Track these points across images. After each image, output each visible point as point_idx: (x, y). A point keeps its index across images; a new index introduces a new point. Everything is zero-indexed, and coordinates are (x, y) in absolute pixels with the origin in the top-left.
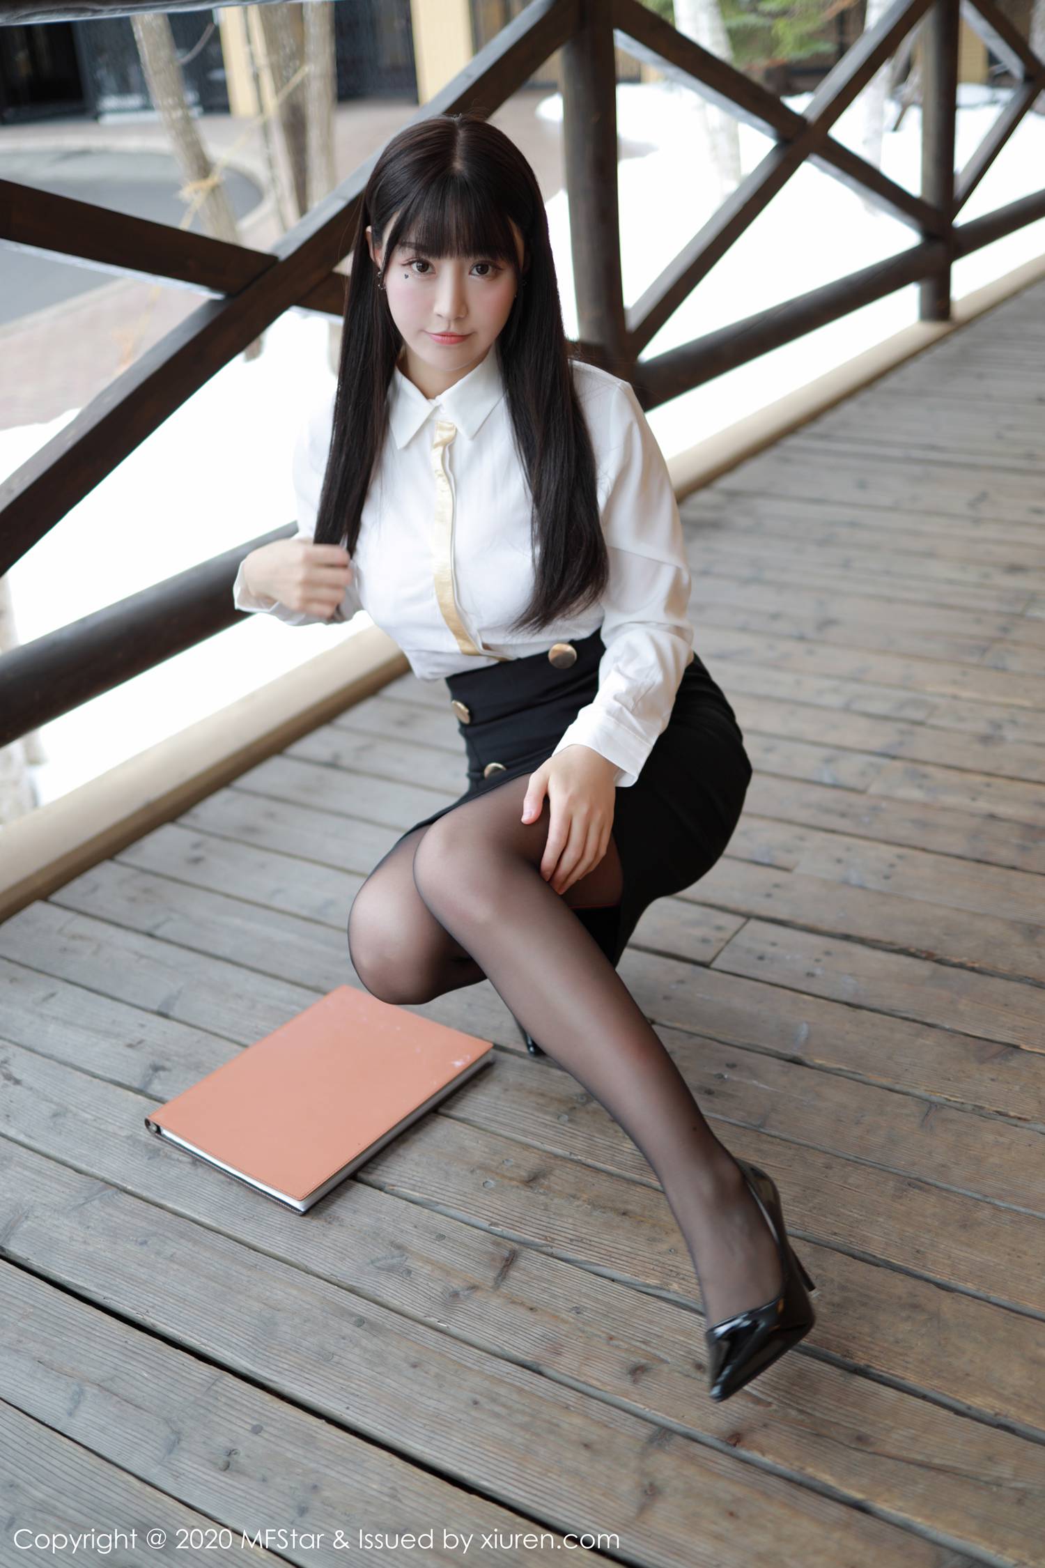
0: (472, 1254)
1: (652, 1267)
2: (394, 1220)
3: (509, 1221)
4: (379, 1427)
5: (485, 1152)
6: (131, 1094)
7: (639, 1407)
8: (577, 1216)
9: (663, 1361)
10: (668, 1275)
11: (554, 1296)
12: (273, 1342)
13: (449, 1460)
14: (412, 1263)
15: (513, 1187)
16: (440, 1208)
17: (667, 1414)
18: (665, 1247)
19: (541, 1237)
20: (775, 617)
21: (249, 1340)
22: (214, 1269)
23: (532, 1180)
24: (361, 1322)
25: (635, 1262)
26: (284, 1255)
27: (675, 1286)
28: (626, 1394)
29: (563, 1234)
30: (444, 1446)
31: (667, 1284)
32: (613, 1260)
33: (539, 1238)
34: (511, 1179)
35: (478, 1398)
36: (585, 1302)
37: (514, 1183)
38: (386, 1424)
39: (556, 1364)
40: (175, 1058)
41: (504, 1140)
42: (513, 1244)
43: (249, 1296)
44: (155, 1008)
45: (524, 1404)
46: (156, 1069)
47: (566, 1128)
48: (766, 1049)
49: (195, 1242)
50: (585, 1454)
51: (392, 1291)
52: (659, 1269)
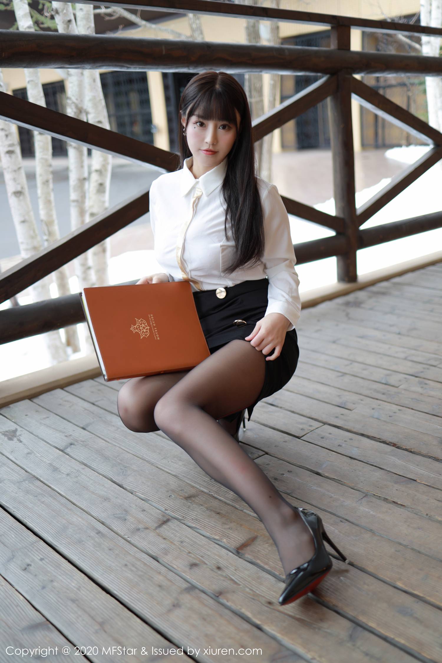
0: (152, 517)
1: (219, 532)
2: (130, 503)
3: (172, 509)
4: (87, 567)
5: (176, 486)
6: (58, 450)
7: (188, 577)
8: (199, 511)
9: (205, 564)
10: (224, 536)
11: (176, 536)
12: (64, 534)
13: (106, 582)
14: (128, 517)
15: (180, 499)
16: (150, 502)
17: (197, 581)
18: (228, 527)
19: (181, 516)
20: (391, 326)
21: (55, 532)
22: (56, 508)
23: (189, 498)
24: (99, 532)
25: (214, 530)
26: (84, 508)
27: (225, 540)
28: (184, 572)
29: (190, 517)
30: (107, 577)
31: (222, 539)
32: (205, 528)
33: (181, 517)
34: (181, 496)
35: (128, 564)
36: (187, 540)
37: (181, 497)
38: (89, 566)
39: (164, 558)
40: (80, 442)
41: (186, 483)
42: (170, 517)
43: (63, 518)
44: (82, 426)
45: (144, 569)
46: (71, 444)
47: (212, 483)
48: (308, 468)
49: (55, 499)
50: (158, 589)
51: (117, 526)
52: (221, 534)
